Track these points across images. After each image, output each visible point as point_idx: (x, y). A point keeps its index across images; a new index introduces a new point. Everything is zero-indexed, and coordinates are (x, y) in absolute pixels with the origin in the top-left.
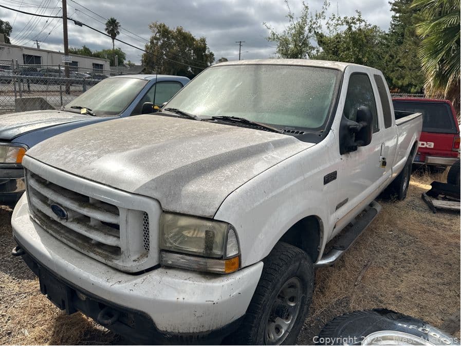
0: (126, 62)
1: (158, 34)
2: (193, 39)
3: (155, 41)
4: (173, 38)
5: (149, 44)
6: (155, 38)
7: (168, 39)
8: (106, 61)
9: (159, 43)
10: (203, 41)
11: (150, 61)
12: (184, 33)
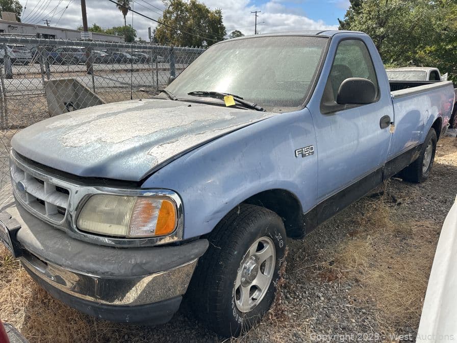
0: (137, 39)
1: (171, 8)
2: (208, 11)
3: (168, 15)
4: (187, 11)
5: (162, 18)
6: (169, 12)
7: (182, 11)
8: (121, 38)
9: (173, 18)
10: (219, 12)
11: (163, 36)
12: (199, 5)
